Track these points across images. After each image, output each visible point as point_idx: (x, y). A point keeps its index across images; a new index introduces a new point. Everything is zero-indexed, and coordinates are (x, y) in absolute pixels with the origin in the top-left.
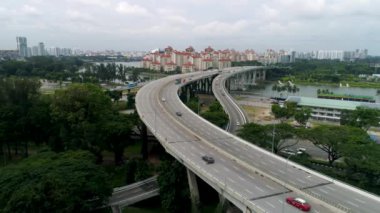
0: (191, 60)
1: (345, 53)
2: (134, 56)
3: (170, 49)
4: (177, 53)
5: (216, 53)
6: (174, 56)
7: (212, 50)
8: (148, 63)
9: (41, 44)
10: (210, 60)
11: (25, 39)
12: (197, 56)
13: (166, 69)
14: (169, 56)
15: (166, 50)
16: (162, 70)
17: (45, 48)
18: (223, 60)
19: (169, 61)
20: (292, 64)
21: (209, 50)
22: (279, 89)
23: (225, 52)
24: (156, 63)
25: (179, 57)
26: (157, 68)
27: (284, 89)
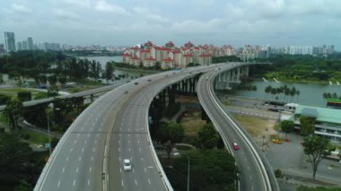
0: (171, 55)
1: (314, 48)
2: (118, 50)
3: (149, 44)
4: (157, 48)
5: (196, 48)
6: (153, 51)
7: (192, 45)
8: (127, 58)
9: (30, 39)
10: (191, 56)
11: (13, 34)
12: (176, 51)
13: (146, 64)
14: (149, 51)
15: (146, 45)
16: (141, 66)
17: (34, 42)
18: (203, 56)
19: (148, 56)
20: (270, 60)
21: (189, 45)
22: (274, 91)
23: (205, 48)
24: (135, 58)
25: (159, 52)
26: (137, 63)
27: (279, 91)
